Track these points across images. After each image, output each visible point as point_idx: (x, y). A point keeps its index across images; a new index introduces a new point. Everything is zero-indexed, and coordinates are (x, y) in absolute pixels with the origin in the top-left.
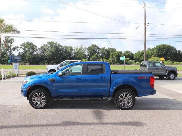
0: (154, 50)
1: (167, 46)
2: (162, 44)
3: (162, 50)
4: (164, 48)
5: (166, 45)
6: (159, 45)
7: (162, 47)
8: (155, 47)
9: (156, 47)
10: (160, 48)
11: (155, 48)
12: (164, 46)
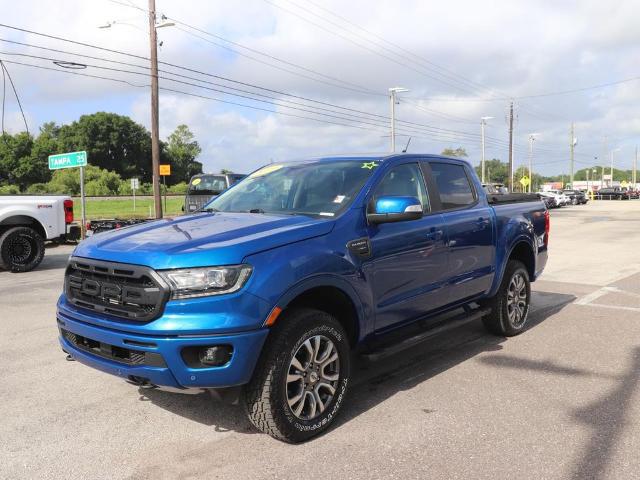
0: (73, 135)
1: (120, 123)
2: (101, 111)
3: (106, 137)
4: (110, 130)
5: (118, 117)
6: (92, 115)
7: (102, 123)
8: (78, 121)
9: (82, 120)
10: (95, 125)
11: (75, 124)
12: (109, 118)
